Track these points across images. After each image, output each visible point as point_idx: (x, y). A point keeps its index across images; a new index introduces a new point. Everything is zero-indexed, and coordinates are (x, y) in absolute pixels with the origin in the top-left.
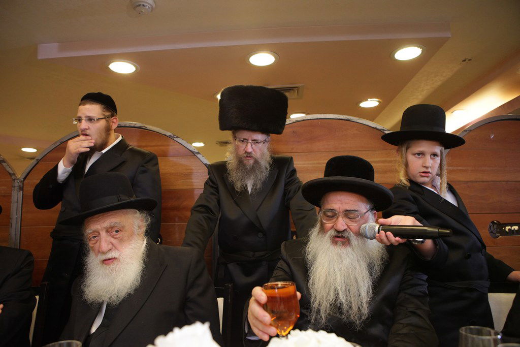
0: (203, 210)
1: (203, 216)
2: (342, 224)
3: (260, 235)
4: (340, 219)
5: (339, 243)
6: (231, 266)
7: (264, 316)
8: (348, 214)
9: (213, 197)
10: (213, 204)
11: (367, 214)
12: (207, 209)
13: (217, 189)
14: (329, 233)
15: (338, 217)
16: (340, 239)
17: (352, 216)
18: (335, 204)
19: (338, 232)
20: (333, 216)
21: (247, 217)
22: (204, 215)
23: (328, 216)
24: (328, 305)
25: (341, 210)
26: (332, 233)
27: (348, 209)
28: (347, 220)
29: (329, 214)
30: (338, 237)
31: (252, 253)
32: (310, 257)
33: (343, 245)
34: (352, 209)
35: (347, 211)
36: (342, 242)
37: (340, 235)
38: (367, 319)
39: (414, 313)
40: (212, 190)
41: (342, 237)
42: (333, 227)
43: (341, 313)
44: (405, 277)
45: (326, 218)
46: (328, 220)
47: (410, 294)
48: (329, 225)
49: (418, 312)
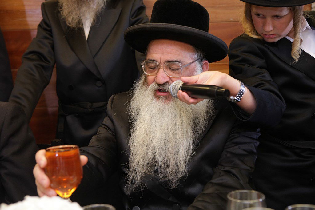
0: (34, 57)
1: (34, 65)
2: (162, 75)
3: (99, 84)
4: (161, 71)
5: (162, 98)
6: (69, 118)
7: (43, 179)
8: (170, 65)
9: (46, 42)
10: (45, 51)
11: (193, 64)
12: (40, 56)
13: (50, 32)
14: (151, 86)
15: (159, 69)
16: (162, 94)
17: (174, 67)
18: (157, 54)
19: (159, 85)
20: (155, 68)
21: (83, 64)
22: (35, 63)
23: (150, 68)
24: (145, 165)
25: (162, 62)
26: (153, 86)
27: (170, 60)
28: (169, 72)
29: (152, 65)
30: (160, 91)
31: (89, 104)
32: (133, 113)
33: (165, 99)
34: (175, 59)
35: (169, 62)
36: (164, 96)
37: (161, 88)
38: (184, 177)
39: (228, 173)
40: (45, 33)
41: (164, 91)
42: (154, 81)
43: (156, 172)
44: (231, 135)
45: (148, 69)
46: (151, 72)
47: (231, 153)
48: (151, 78)
49: (234, 171)
